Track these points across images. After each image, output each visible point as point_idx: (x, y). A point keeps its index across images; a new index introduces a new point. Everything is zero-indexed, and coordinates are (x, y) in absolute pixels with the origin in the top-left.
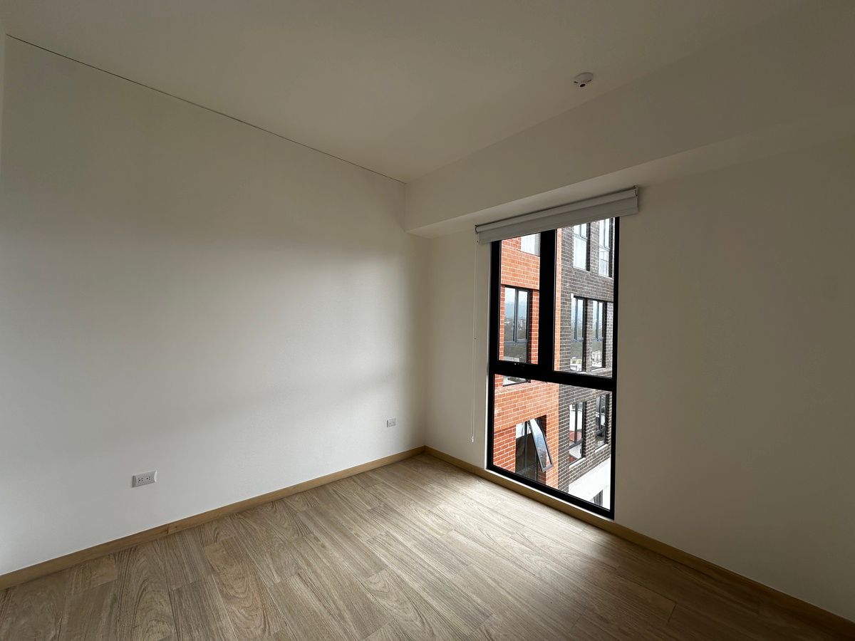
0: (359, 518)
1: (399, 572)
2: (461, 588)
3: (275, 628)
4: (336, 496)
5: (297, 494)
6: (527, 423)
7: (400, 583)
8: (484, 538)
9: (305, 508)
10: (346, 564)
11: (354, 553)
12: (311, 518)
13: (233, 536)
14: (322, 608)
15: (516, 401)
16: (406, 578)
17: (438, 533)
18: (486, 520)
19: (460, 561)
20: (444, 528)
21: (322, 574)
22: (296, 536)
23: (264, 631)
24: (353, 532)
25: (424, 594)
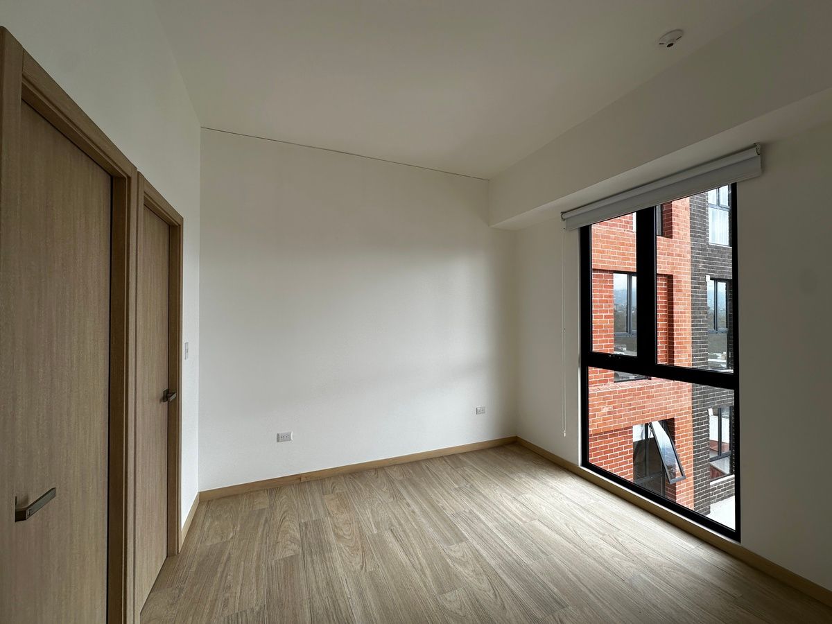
0: (446, 493)
1: (478, 547)
2: (539, 575)
3: (370, 567)
4: (428, 472)
5: (395, 465)
6: (648, 426)
7: (478, 557)
8: (569, 532)
9: (401, 478)
10: (431, 530)
11: (439, 522)
12: (405, 488)
13: (344, 491)
14: (408, 562)
15: (632, 400)
16: (484, 553)
17: (521, 520)
18: (575, 516)
19: (540, 550)
20: (527, 516)
21: (410, 534)
22: (392, 499)
23: (362, 568)
24: (440, 505)
25: (500, 572)
